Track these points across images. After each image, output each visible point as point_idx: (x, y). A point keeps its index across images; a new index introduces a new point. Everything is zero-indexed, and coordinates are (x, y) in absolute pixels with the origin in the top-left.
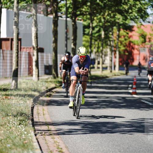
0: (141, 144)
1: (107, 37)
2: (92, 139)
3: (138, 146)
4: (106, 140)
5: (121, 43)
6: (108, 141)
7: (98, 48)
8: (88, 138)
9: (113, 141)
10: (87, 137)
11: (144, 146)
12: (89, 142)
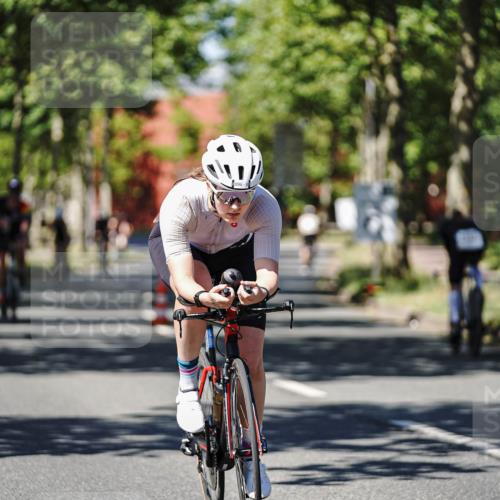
0: (184, 488)
1: (71, 137)
2: (22, 473)
3: (173, 493)
4: (67, 475)
5: (119, 155)
6: (76, 480)
7: (43, 173)
8: (8, 471)
9: (92, 478)
10: (4, 468)
11: (192, 493)
12: (12, 486)
